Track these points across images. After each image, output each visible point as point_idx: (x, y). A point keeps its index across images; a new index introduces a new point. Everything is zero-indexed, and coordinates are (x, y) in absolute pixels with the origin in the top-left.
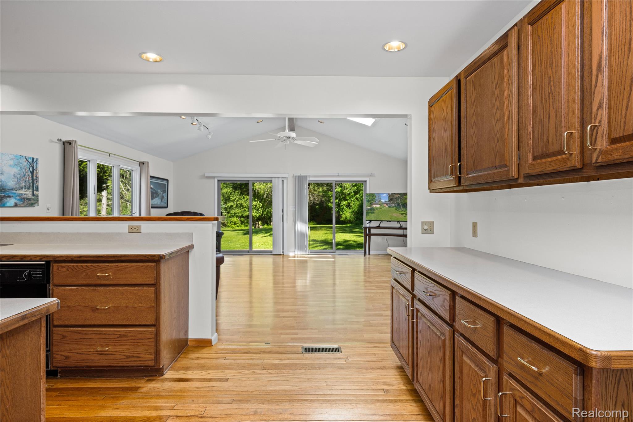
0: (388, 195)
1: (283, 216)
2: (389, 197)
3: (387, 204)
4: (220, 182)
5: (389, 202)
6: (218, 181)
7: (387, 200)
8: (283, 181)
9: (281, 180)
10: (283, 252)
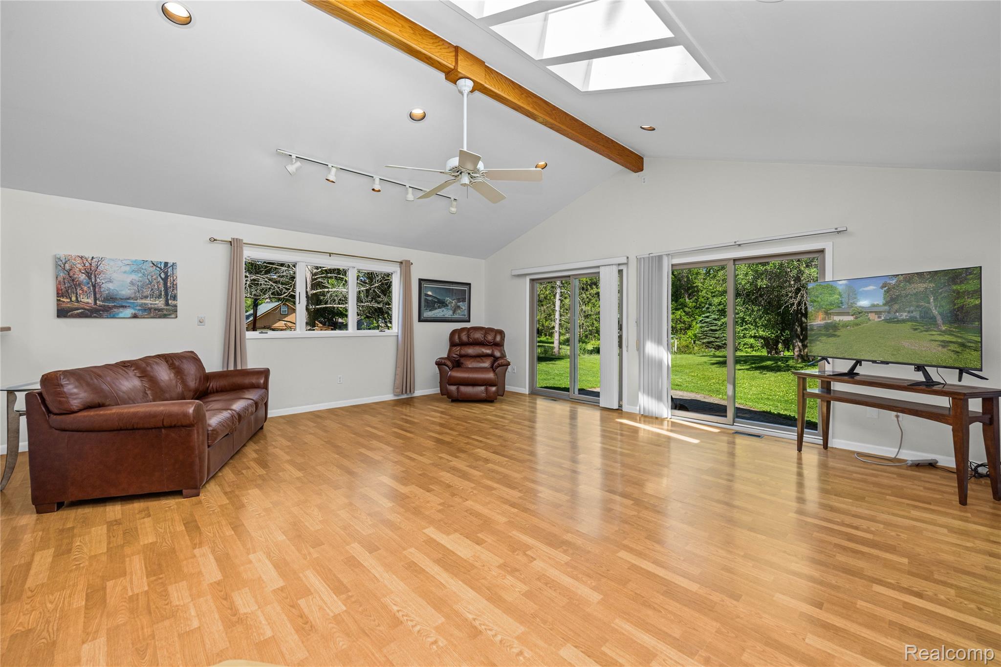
0: (882, 287)
1: (620, 337)
2: (887, 292)
3: (879, 313)
4: (535, 282)
5: (887, 308)
6: (532, 280)
7: (880, 301)
8: (620, 272)
9: (615, 269)
10: (620, 406)
